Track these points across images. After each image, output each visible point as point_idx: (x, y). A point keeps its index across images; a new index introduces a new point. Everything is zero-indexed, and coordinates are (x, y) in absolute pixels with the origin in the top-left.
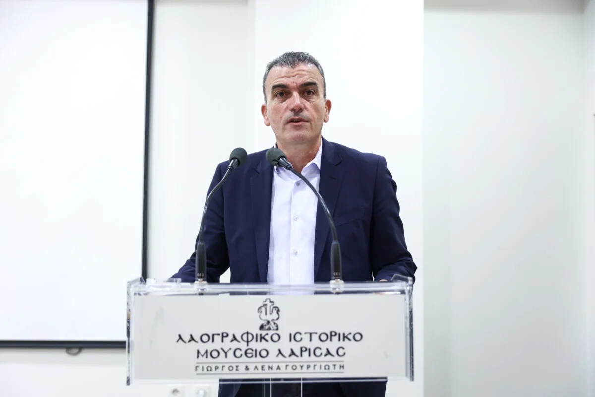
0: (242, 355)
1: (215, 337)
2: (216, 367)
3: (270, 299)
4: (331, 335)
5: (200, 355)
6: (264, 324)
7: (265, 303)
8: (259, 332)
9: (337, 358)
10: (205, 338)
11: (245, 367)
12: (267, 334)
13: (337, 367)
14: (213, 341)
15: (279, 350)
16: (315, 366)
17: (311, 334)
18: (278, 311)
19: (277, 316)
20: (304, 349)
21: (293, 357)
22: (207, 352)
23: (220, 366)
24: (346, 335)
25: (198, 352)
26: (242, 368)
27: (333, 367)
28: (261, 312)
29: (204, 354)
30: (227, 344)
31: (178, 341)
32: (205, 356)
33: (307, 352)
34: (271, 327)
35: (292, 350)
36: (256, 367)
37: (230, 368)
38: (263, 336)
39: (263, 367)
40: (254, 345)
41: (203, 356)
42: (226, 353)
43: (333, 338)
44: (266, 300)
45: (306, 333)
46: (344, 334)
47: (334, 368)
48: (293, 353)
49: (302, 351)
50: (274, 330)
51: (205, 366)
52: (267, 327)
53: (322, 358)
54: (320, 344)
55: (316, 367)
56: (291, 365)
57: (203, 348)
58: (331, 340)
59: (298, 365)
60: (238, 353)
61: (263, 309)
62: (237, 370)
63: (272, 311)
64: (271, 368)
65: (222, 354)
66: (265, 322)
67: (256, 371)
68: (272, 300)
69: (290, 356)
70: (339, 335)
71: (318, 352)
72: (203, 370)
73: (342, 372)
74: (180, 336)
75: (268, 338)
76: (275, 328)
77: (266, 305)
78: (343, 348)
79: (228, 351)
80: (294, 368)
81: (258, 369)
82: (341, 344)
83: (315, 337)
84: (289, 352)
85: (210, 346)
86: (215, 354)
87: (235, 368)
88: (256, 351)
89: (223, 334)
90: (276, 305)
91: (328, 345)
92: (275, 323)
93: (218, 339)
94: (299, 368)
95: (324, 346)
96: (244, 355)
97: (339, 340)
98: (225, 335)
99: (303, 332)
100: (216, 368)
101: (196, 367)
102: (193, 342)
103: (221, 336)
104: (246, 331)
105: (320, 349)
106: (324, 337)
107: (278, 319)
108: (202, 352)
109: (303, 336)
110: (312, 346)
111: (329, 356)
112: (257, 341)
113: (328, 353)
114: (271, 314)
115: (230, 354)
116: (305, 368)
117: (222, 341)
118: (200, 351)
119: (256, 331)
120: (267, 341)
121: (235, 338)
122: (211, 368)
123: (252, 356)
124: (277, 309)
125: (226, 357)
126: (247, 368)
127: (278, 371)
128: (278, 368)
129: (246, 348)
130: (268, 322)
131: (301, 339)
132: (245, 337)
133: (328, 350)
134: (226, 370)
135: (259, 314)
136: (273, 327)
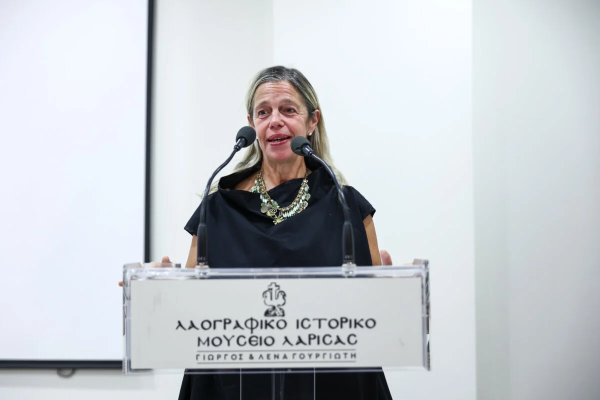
0: (245, 343)
1: (217, 323)
2: (218, 355)
3: (275, 283)
4: (342, 322)
5: (201, 343)
6: (270, 310)
7: (271, 287)
8: (264, 318)
9: (348, 346)
10: (206, 325)
11: (248, 356)
12: (273, 321)
13: (349, 356)
14: (215, 328)
15: (286, 338)
16: (324, 354)
17: (320, 320)
18: (284, 296)
19: (283, 301)
20: (312, 337)
21: (301, 345)
22: (208, 340)
23: (222, 354)
24: (357, 321)
25: (199, 340)
26: (246, 357)
28: (266, 297)
30: (230, 331)
31: (177, 328)
32: (206, 343)
33: (316, 340)
34: (277, 313)
35: (299, 338)
36: (261, 356)
37: (234, 357)
38: (268, 322)
39: (268, 356)
40: (258, 332)
41: (204, 344)
42: (229, 341)
43: (344, 325)
45: (314, 319)
46: (355, 321)
47: (345, 357)
48: (300, 341)
49: (310, 339)
50: (280, 316)
51: (207, 355)
52: (272, 313)
53: (332, 346)
54: (328, 331)
55: (326, 356)
56: (298, 353)
57: (204, 335)
58: (342, 327)
59: (306, 353)
60: (242, 341)
61: (268, 294)
62: (241, 359)
63: (278, 296)
64: (277, 357)
65: (225, 342)
66: (270, 308)
67: (261, 360)
68: (278, 284)
69: (298, 343)
70: (351, 321)
71: (328, 340)
72: (204, 359)
73: (354, 362)
74: (179, 322)
75: (274, 324)
76: (281, 314)
77: (271, 289)
78: (355, 336)
79: (231, 338)
80: (302, 356)
81: (263, 358)
82: (353, 331)
83: (324, 324)
84: (297, 340)
85: (211, 334)
86: (217, 342)
87: (238, 357)
88: (261, 338)
89: (225, 320)
90: (281, 289)
91: (338, 332)
92: (281, 309)
93: (220, 325)
94: (307, 357)
95: (334, 333)
96: (248, 344)
97: (350, 326)
98: (227, 321)
99: (311, 319)
100: (219, 357)
101: (197, 356)
102: (193, 329)
103: (222, 324)
104: (249, 317)
105: (330, 336)
106: (334, 324)
107: (284, 304)
108: (204, 339)
109: (311, 322)
110: (321, 333)
111: (339, 344)
112: (262, 327)
113: (339, 340)
114: (276, 299)
115: (233, 342)
116: (314, 356)
117: (225, 328)
118: (201, 338)
119: (260, 317)
120: (272, 327)
121: (238, 325)
122: (213, 356)
123: (257, 344)
124: (283, 294)
125: (229, 344)
126: (251, 357)
127: (285, 360)
128: (285, 357)
129: (250, 335)
130: (274, 308)
131: (310, 326)
132: (249, 324)
133: (338, 337)
134: (229, 359)
135: (264, 299)
136: (279, 313)
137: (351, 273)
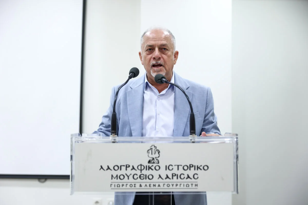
0: (137, 178)
1: (122, 167)
2: (122, 185)
3: (154, 145)
4: (190, 167)
5: (113, 178)
6: (151, 160)
7: (151, 148)
8: (148, 165)
9: (193, 180)
10: (116, 168)
11: (139, 185)
12: (153, 166)
13: (194, 185)
14: (121, 169)
15: (160, 175)
16: (180, 184)
17: (178, 166)
18: (159, 152)
19: (158, 155)
20: (174, 175)
21: (168, 179)
22: (117, 176)
23: (125, 184)
24: (199, 166)
25: (112, 176)
26: (137, 186)
27: (191, 185)
28: (149, 153)
29: (115, 177)
30: (129, 171)
31: (100, 169)
32: (116, 178)
33: (176, 176)
34: (155, 162)
36: (146, 185)
37: (131, 185)
38: (150, 167)
39: (150, 185)
40: (144, 172)
41: (115, 178)
42: (128, 177)
43: (191, 168)
44: (152, 146)
45: (175, 165)
46: (197, 166)
48: (167, 177)
49: (173, 176)
50: (156, 163)
51: (116, 184)
52: (152, 162)
53: (185, 180)
54: (183, 172)
56: (166, 184)
57: (115, 173)
58: (190, 169)
59: (170, 184)
60: (135, 177)
61: (150, 151)
62: (135, 187)
63: (156, 152)
64: (154, 185)
65: (126, 177)
66: (151, 159)
67: (146, 187)
68: (155, 146)
69: (166, 178)
70: (195, 166)
71: (182, 177)
72: (115, 186)
73: (197, 188)
74: (101, 166)
75: (153, 168)
76: (157, 162)
77: (152, 149)
78: (197, 174)
79: (130, 175)
80: (168, 185)
81: (147, 186)
82: (196, 172)
83: (181, 168)
84: (166, 176)
85: (119, 173)
86: (122, 177)
87: (134, 186)
88: (146, 175)
89: (126, 165)
90: (157, 149)
91: (188, 172)
92: (157, 160)
93: (124, 168)
94: (171, 186)
95: (186, 173)
96: (139, 178)
97: (195, 169)
98: (128, 166)
99: (173, 165)
101: (111, 185)
102: (109, 170)
103: (125, 167)
104: (140, 164)
105: (184, 174)
106: (186, 168)
107: (159, 157)
108: (115, 176)
109: (174, 167)
110: (179, 173)
111: (189, 179)
113: (188, 177)
114: (155, 154)
115: (131, 177)
116: (175, 185)
117: (126, 170)
118: (113, 175)
119: (146, 164)
120: (152, 170)
121: (133, 168)
122: (120, 185)
123: (144, 179)
124: (158, 151)
125: (128, 179)
126: (141, 186)
127: (159, 187)
128: (159, 186)
129: (140, 174)
130: (153, 159)
131: (173, 169)
132: (139, 167)
133: (188, 175)
134: (128, 186)
135: (148, 154)
136: (156, 162)
137: (193, 140)
